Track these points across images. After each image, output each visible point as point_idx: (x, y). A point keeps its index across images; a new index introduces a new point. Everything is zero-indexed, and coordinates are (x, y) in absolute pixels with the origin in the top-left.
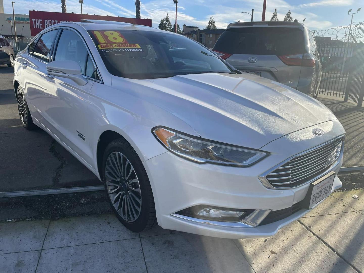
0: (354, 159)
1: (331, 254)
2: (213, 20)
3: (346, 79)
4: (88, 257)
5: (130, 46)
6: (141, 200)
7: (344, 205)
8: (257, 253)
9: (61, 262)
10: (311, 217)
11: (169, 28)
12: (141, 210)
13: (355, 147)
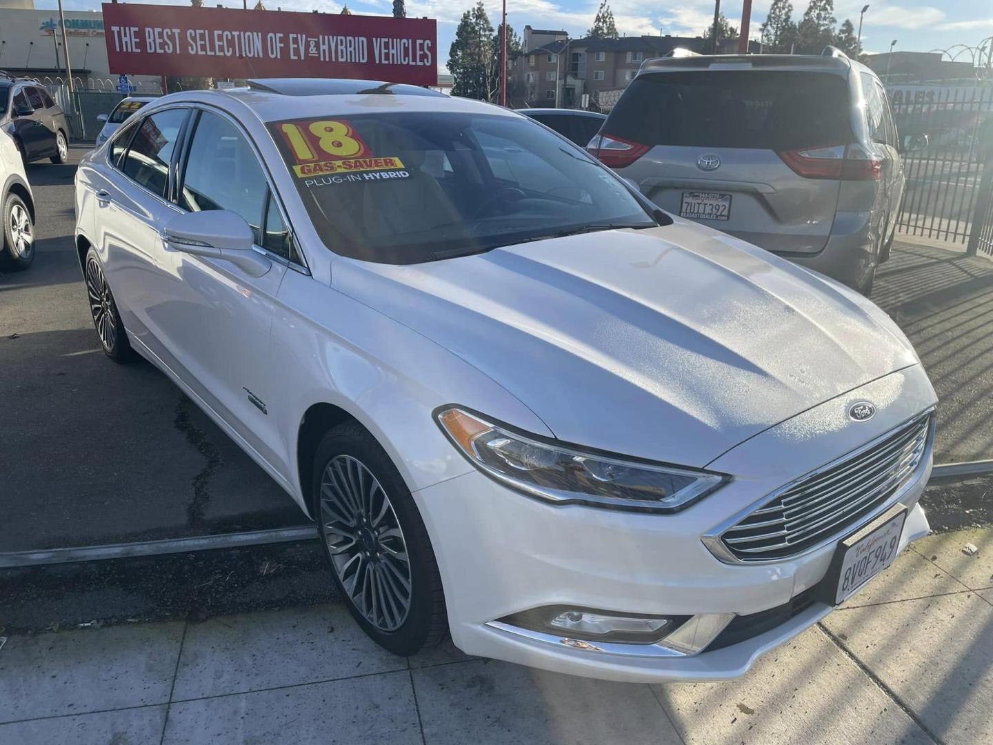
0: (976, 439)
1: (891, 714)
2: (609, 11)
3: (975, 181)
4: (284, 723)
5: (377, 165)
6: (410, 580)
7: (938, 572)
8: (704, 712)
9: (219, 735)
10: (848, 608)
11: (485, 36)
12: (411, 606)
13: (983, 401)
